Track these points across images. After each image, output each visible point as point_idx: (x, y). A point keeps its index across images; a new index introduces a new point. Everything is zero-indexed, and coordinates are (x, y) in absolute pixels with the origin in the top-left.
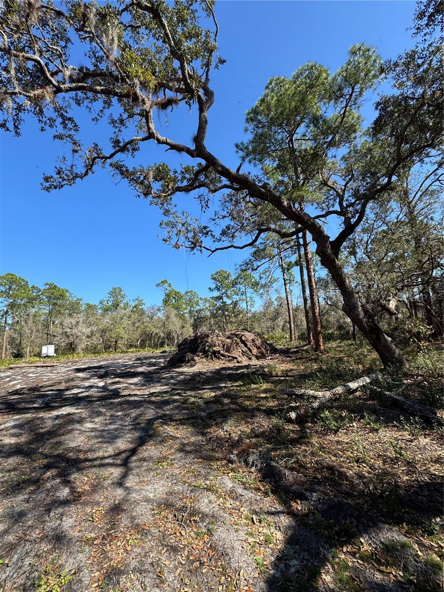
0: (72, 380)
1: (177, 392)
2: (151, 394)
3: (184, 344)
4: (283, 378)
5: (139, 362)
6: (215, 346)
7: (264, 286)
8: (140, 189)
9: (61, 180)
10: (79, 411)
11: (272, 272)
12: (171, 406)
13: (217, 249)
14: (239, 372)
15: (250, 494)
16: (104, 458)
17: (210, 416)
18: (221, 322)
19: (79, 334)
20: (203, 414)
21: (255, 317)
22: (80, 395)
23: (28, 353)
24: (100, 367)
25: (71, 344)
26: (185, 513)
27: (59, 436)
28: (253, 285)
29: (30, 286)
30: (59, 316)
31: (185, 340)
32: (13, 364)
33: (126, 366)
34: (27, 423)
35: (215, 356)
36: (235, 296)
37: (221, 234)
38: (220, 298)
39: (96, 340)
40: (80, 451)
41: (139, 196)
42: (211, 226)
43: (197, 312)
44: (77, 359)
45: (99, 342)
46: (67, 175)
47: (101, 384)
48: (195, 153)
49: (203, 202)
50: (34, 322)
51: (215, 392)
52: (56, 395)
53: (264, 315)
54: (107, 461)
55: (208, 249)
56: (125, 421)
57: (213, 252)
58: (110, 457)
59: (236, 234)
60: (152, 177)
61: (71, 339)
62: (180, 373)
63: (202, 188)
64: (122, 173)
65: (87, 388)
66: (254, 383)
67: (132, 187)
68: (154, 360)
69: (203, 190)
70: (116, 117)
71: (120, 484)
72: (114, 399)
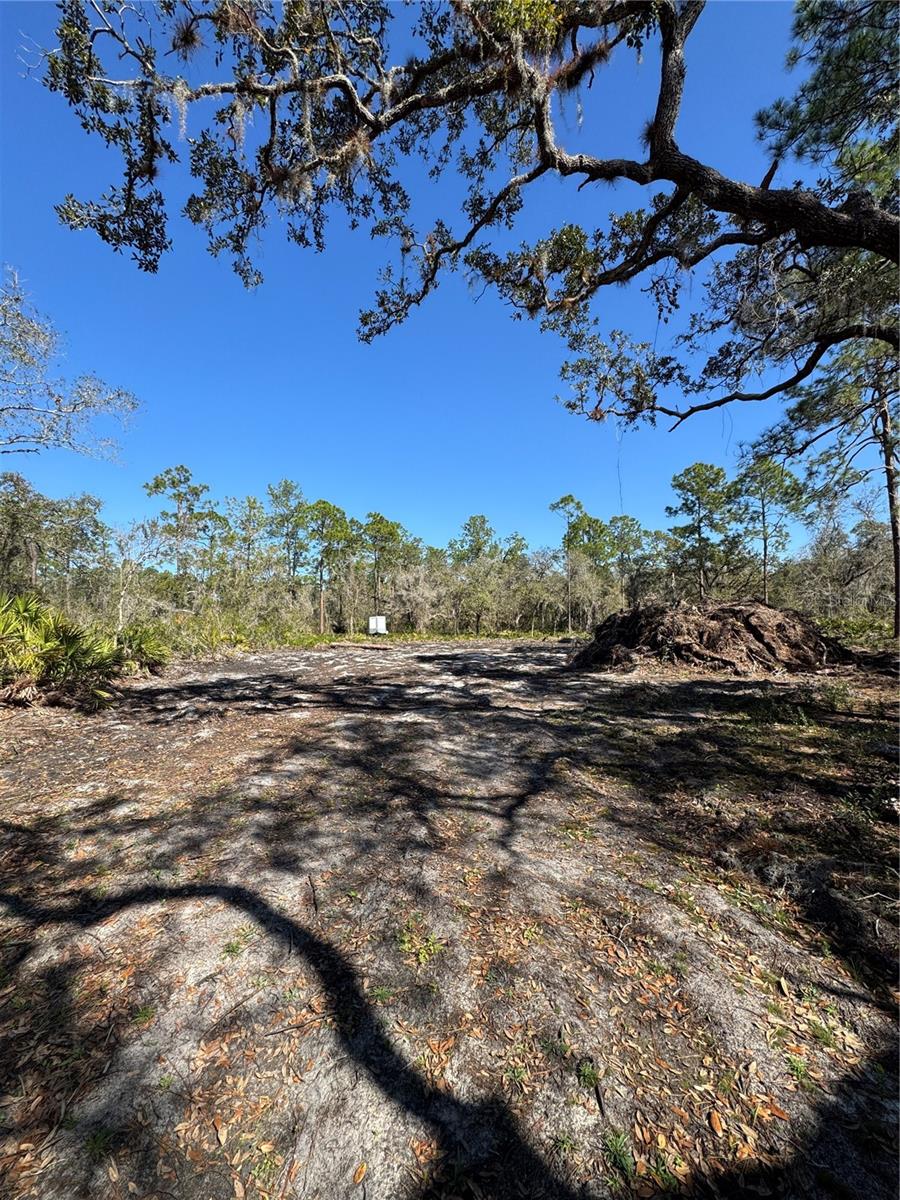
0: (415, 672)
1: (597, 714)
2: (546, 711)
3: (608, 627)
4: (869, 721)
5: (519, 654)
6: (679, 633)
7: (817, 496)
8: (522, 298)
9: (385, 316)
10: (430, 721)
11: (847, 458)
12: (586, 738)
13: (693, 410)
14: (741, 693)
15: (773, 937)
16: (472, 798)
17: (671, 770)
18: (694, 583)
19: (420, 600)
20: (653, 763)
21: (785, 575)
22: (429, 697)
23: (352, 628)
24: (454, 657)
25: (409, 616)
26: (623, 925)
27: (406, 751)
28: (786, 494)
29: (348, 520)
30: (389, 568)
31: (612, 619)
32: (335, 641)
33: (497, 659)
34: (361, 726)
35: (680, 656)
36: (733, 525)
37: (705, 372)
38: (693, 529)
39: (445, 612)
40: (438, 780)
41: (519, 316)
42: (681, 356)
43: (636, 561)
44: (419, 642)
45: (450, 616)
46: (394, 303)
47: (459, 684)
48: (650, 168)
49: (664, 298)
50: (356, 578)
51: (681, 726)
52: (393, 692)
53: (814, 570)
54: (479, 804)
55: (671, 413)
56: (504, 749)
57: (684, 417)
58: (482, 798)
59: (747, 365)
60: (545, 265)
61: (408, 607)
62: (599, 681)
63: (661, 262)
64: (487, 273)
65: (437, 687)
66: (781, 721)
67: (507, 300)
68: (548, 654)
69: (666, 266)
70: (472, 153)
71: (503, 842)
72: (482, 710)
